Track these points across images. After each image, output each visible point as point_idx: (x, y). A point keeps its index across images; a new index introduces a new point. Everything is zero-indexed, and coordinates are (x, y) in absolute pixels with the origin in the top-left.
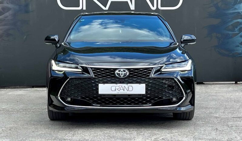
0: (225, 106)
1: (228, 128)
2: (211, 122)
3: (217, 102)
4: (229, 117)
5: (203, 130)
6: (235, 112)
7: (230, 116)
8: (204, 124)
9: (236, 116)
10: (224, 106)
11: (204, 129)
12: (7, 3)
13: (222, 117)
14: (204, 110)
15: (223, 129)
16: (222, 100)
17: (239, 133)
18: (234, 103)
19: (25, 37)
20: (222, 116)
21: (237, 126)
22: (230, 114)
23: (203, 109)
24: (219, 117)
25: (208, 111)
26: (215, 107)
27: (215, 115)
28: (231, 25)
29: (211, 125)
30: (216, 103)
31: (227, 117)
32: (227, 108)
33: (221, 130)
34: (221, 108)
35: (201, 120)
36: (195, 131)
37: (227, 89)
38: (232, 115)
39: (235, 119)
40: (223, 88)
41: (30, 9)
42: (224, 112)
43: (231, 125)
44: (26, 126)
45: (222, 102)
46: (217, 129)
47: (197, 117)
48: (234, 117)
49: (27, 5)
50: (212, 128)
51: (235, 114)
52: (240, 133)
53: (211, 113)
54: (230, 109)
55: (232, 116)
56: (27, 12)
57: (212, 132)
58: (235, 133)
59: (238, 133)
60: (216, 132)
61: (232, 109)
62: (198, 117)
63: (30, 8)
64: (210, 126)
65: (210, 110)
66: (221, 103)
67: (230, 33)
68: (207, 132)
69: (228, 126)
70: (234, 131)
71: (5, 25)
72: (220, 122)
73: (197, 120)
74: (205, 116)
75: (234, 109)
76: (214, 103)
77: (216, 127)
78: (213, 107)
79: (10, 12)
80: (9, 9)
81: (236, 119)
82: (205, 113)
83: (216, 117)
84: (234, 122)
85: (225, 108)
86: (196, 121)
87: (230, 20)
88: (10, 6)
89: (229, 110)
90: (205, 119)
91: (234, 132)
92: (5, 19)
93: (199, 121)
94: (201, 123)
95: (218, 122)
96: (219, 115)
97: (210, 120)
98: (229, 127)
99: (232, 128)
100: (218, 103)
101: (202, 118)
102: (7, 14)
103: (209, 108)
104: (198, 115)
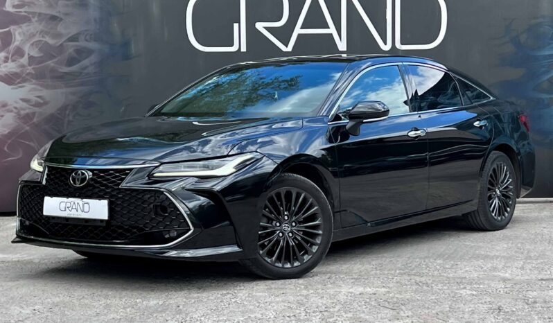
0: (528, 252)
1: (526, 307)
2: (490, 291)
3: (512, 243)
4: (532, 279)
5: (469, 311)
6: (546, 267)
7: (535, 275)
8: (473, 295)
9: (548, 277)
10: (526, 252)
11: (470, 309)
12: (87, 40)
13: (518, 278)
14: (480, 262)
15: (514, 309)
16: (524, 239)
17: (548, 320)
18: (547, 245)
19: (123, 108)
20: (518, 275)
21: (545, 302)
22: (536, 272)
23: (478, 261)
24: (509, 280)
25: (489, 265)
26: (505, 254)
27: (502, 275)
28: (548, 80)
29: (488, 299)
30: (510, 245)
31: (529, 278)
32: (530, 258)
33: (508, 312)
34: (519, 257)
35: (468, 287)
36: (450, 314)
37: (537, 214)
38: (540, 273)
39: (544, 282)
40: (529, 212)
41: (133, 51)
42: (522, 268)
43: (533, 297)
44: (87, 299)
45: (522, 243)
46: (499, 309)
47: (463, 278)
48: (542, 280)
49: (126, 45)
50: (491, 306)
51: (546, 271)
52: (550, 318)
53: (495, 269)
54: (537, 259)
55: (540, 277)
56: (127, 57)
57: (487, 317)
58: (539, 318)
59: (545, 319)
60: (498, 316)
61: (542, 261)
62: (465, 278)
63: (133, 49)
64: (485, 302)
65: (495, 261)
66: (519, 245)
67: (545, 96)
68: (475, 316)
69: (526, 301)
70: (537, 314)
71: (82, 84)
72: (512, 291)
73: (462, 287)
74: (481, 276)
75: (545, 259)
76: (506, 246)
77: (499, 304)
78: (502, 255)
79: (93, 58)
80: (90, 52)
81: (547, 283)
82: (482, 268)
83: (504, 280)
84: (541, 290)
85: (526, 259)
86: (457, 289)
87: (544, 69)
88: (92, 45)
89: (534, 261)
90: (478, 284)
91: (536, 317)
92: (81, 73)
93: (465, 288)
94: (469, 292)
95: (506, 290)
96: (511, 274)
97: (489, 286)
98: (527, 304)
99: (534, 305)
100: (514, 245)
101: (474, 280)
102: (86, 62)
103: (492, 258)
104: (466, 274)
